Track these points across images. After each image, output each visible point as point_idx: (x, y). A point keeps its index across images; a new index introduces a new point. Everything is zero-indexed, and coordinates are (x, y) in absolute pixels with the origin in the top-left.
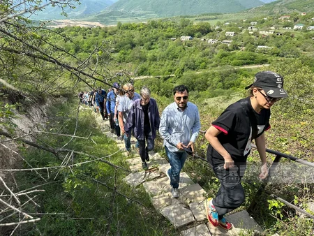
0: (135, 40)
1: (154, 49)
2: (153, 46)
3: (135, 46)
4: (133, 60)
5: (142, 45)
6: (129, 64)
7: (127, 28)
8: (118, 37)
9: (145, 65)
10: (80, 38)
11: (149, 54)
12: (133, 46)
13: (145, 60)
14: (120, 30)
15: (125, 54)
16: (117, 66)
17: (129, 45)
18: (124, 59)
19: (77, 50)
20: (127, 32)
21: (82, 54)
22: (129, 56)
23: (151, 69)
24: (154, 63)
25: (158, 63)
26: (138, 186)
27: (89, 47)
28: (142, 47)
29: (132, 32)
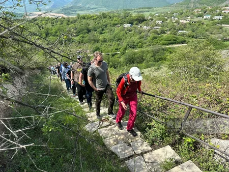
0: (91, 27)
1: (104, 33)
2: (104, 32)
3: (90, 31)
4: (89, 41)
5: (96, 31)
6: (86, 45)
7: (84, 18)
8: (78, 25)
9: (98, 45)
10: (49, 26)
11: (101, 37)
12: (89, 31)
13: (98, 41)
14: (79, 20)
15: (83, 37)
16: (77, 46)
17: (86, 31)
18: (82, 40)
19: (47, 34)
20: (84, 21)
21: (51, 37)
22: (86, 39)
23: (103, 48)
24: (105, 43)
25: (108, 44)
26: (95, 132)
27: (56, 32)
28: (95, 32)
29: (88, 21)
